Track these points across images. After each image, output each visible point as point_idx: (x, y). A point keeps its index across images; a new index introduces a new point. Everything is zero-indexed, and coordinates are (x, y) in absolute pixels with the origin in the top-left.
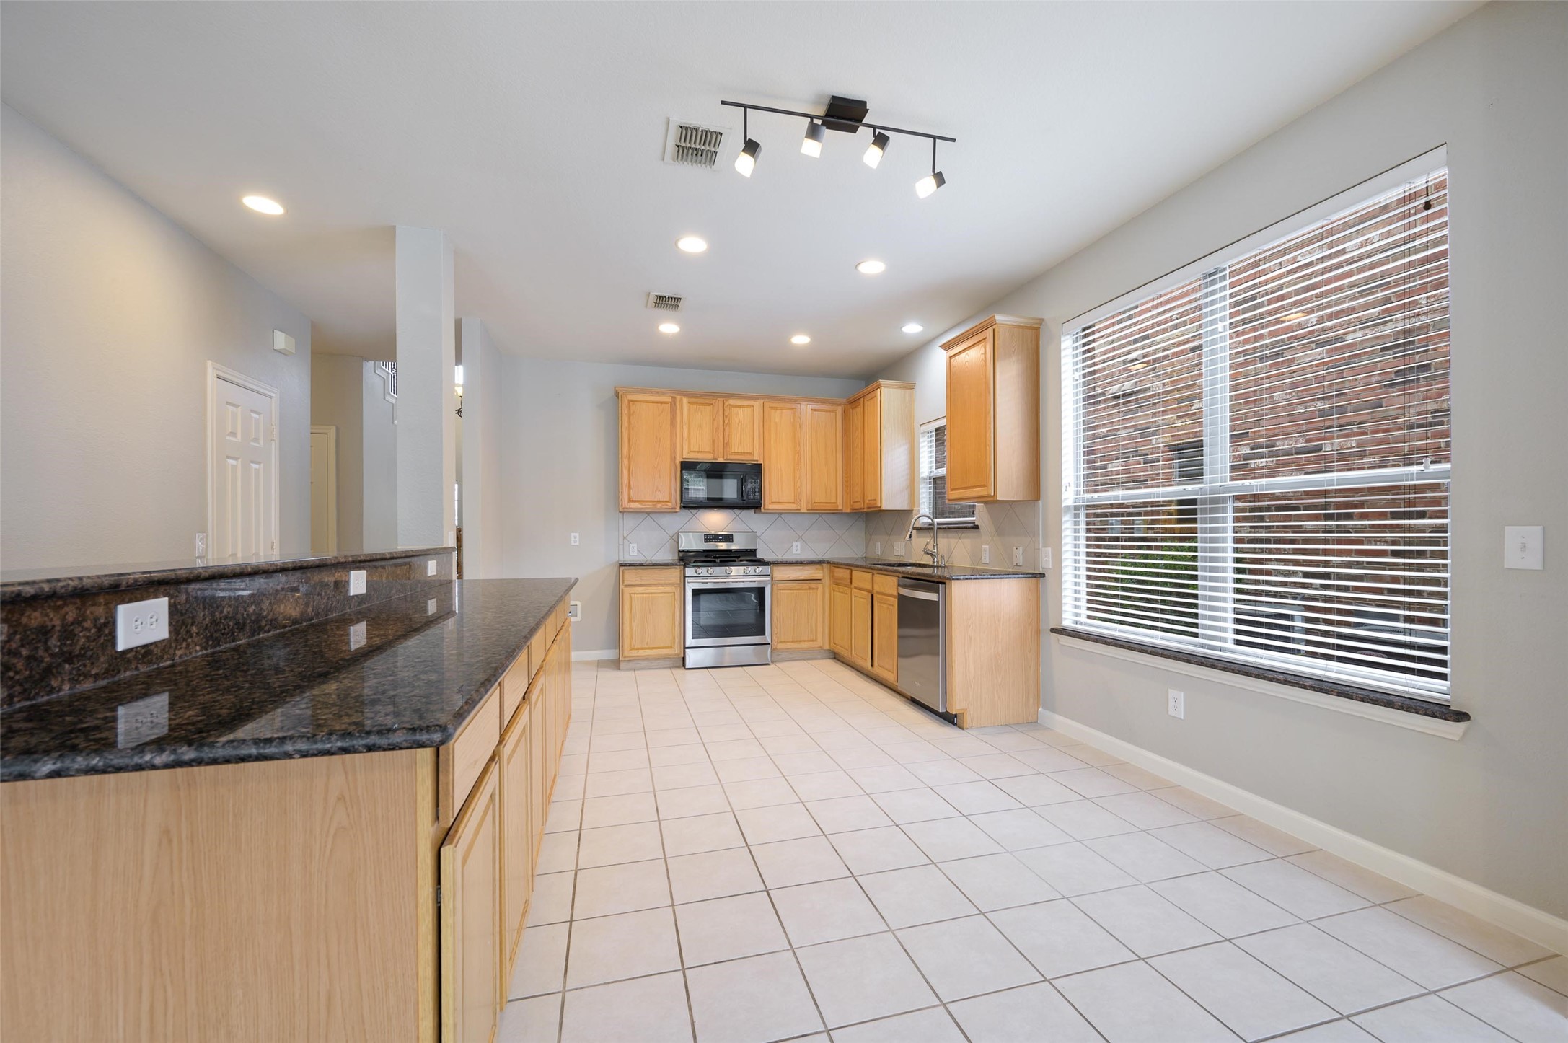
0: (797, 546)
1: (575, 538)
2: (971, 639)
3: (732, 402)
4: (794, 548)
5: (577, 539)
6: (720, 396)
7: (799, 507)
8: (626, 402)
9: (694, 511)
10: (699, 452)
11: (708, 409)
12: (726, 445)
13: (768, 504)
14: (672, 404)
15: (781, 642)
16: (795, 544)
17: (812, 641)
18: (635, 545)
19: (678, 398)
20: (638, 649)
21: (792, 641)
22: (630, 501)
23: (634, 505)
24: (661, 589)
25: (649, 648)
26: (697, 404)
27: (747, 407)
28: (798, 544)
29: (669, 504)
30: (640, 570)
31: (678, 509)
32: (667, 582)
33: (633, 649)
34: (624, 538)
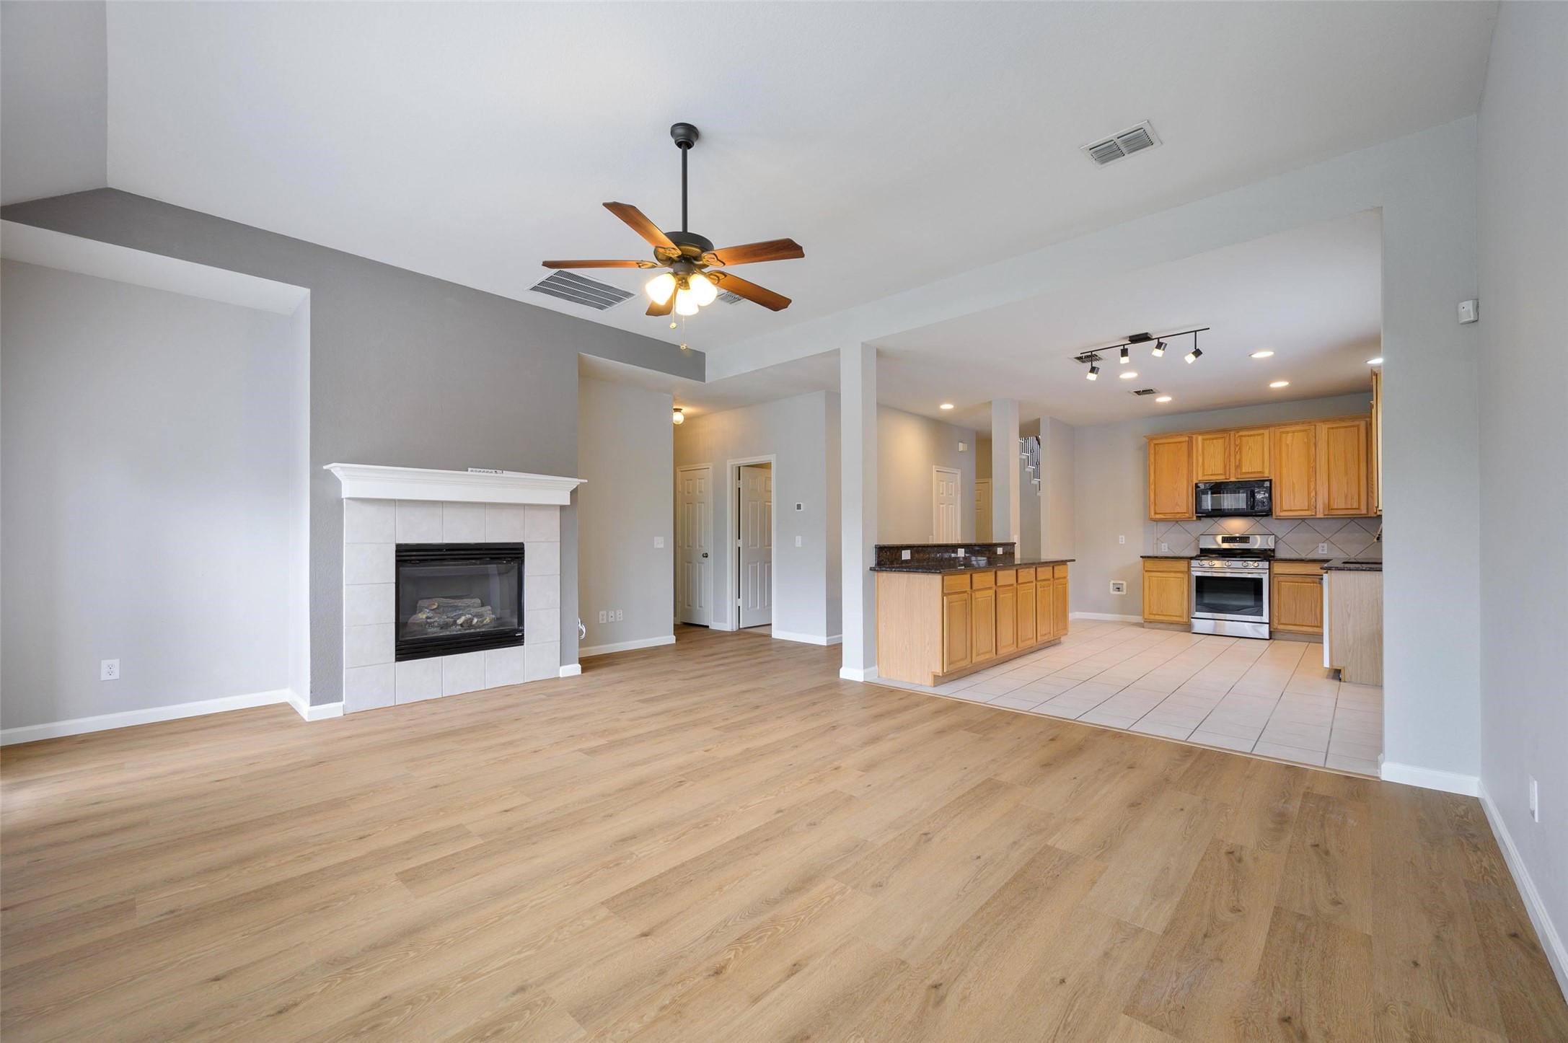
0: (1323, 547)
1: (1122, 539)
2: (1349, 615)
3: (1241, 433)
4: (1320, 549)
5: (1124, 540)
6: (1230, 431)
7: (1314, 514)
8: (1153, 445)
9: (1216, 519)
10: (1212, 475)
11: (1221, 441)
12: (1238, 466)
13: (1277, 511)
14: (1190, 443)
15: (1282, 624)
16: (1321, 545)
17: (1317, 627)
18: (1166, 544)
19: (1194, 437)
20: (1155, 615)
21: (1294, 625)
22: (1156, 513)
23: (1158, 516)
24: (1173, 575)
25: (1163, 615)
26: (1210, 439)
27: (1258, 435)
28: (1325, 545)
29: (1187, 515)
30: (1156, 561)
31: (1195, 518)
32: (1177, 570)
33: (1150, 614)
34: (1158, 539)
